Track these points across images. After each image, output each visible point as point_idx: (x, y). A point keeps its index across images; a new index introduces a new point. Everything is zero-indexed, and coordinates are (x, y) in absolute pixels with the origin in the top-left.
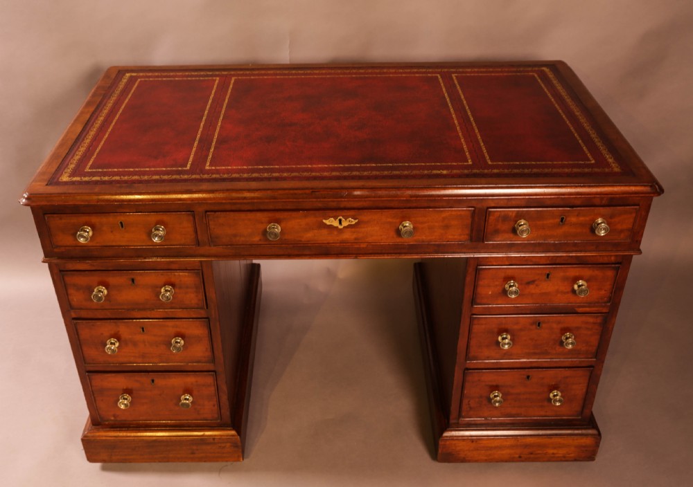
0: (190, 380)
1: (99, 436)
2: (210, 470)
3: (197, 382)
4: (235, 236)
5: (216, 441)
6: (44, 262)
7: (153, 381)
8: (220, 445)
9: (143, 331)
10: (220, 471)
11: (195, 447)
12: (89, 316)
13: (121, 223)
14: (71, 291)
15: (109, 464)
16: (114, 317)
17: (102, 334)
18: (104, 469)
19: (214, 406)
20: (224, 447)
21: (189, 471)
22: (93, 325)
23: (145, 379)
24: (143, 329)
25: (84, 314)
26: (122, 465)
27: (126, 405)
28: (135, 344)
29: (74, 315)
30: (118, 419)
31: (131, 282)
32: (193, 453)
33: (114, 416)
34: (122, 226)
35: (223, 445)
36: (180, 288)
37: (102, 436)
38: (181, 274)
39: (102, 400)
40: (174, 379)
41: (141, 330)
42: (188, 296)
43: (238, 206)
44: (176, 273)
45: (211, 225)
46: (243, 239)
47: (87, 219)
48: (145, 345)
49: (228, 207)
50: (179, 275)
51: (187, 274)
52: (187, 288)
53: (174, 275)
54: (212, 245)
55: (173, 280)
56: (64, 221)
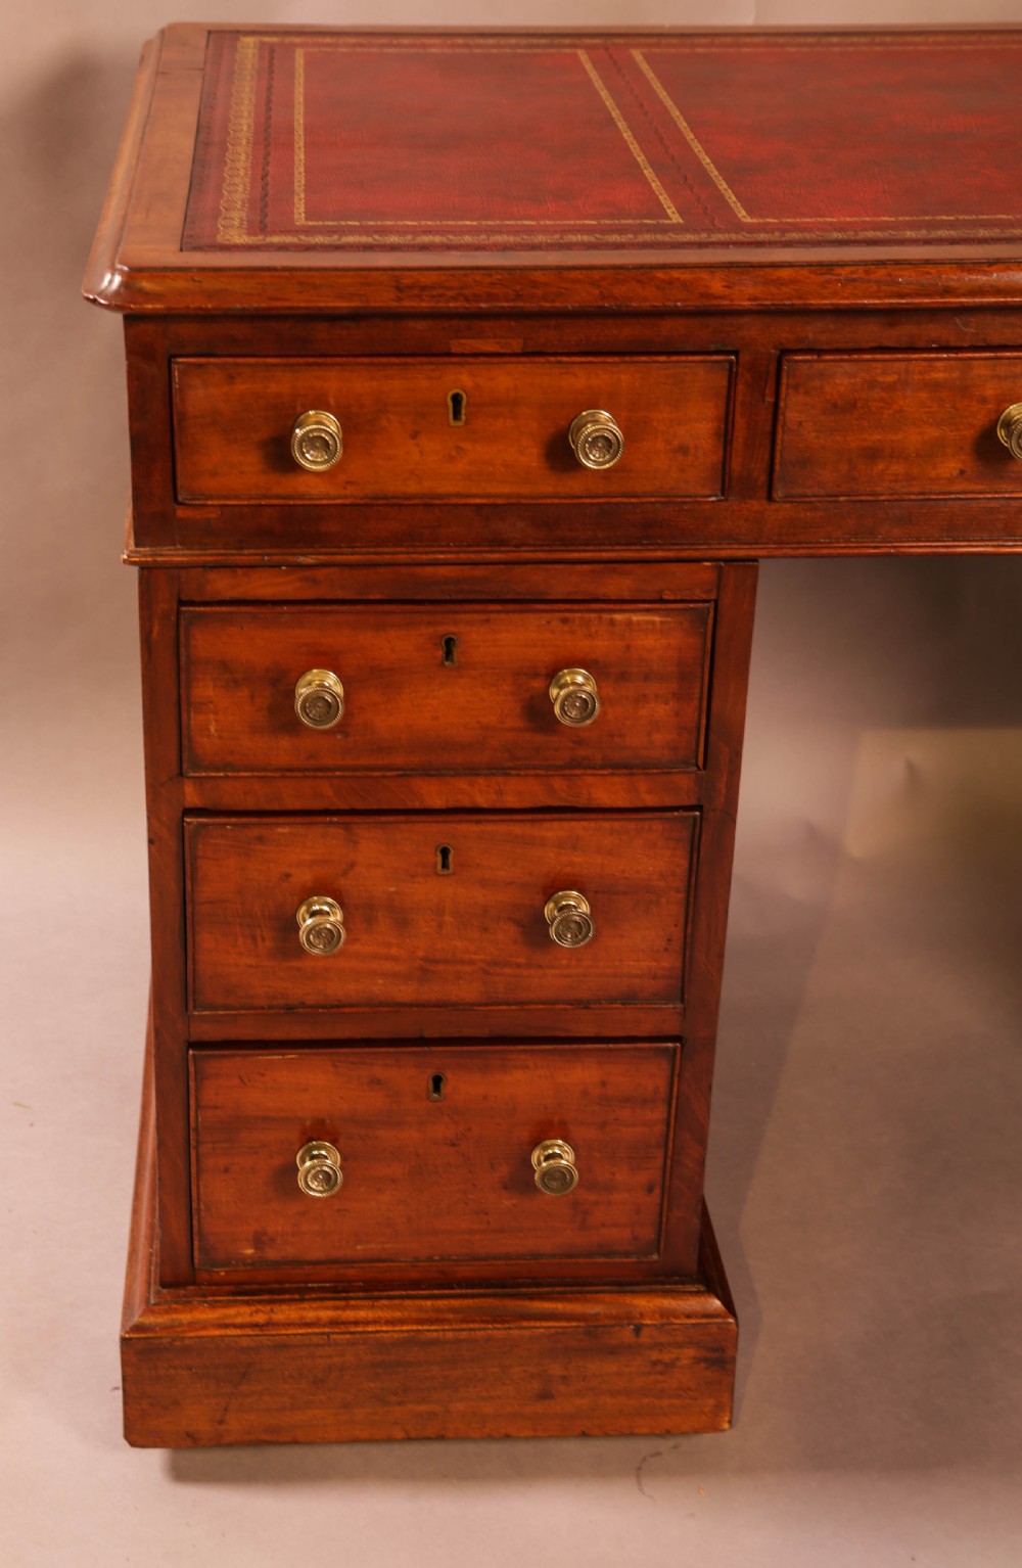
0: (581, 1074)
1: (192, 1325)
2: (600, 1471)
3: (603, 1084)
4: (872, 454)
5: (644, 1338)
6: (127, 562)
7: (437, 1082)
8: (655, 1355)
9: (445, 865)
10: (639, 1471)
11: (556, 1369)
12: (250, 804)
13: (456, 399)
14: (205, 689)
15: (199, 1457)
16: (343, 806)
17: (288, 876)
18: (180, 1474)
19: (650, 1190)
20: (672, 1365)
21: (519, 1473)
22: (261, 839)
23: (407, 1075)
24: (445, 852)
25: (233, 793)
26: (247, 1456)
27: (328, 1179)
28: (402, 921)
29: (192, 796)
30: (271, 1254)
31: (441, 653)
32: (545, 1395)
33: (258, 1240)
34: (457, 415)
35: (666, 1357)
36: (623, 677)
37: (205, 1326)
38: (635, 618)
40: (519, 1075)
41: (439, 858)
42: (643, 712)
43: (904, 332)
44: (618, 617)
45: (795, 409)
46: (898, 468)
47: (332, 381)
48: (440, 926)
49: (870, 332)
50: (629, 623)
51: (657, 619)
52: (647, 677)
53: (612, 622)
54: (779, 493)
55: (601, 645)
56: (241, 387)
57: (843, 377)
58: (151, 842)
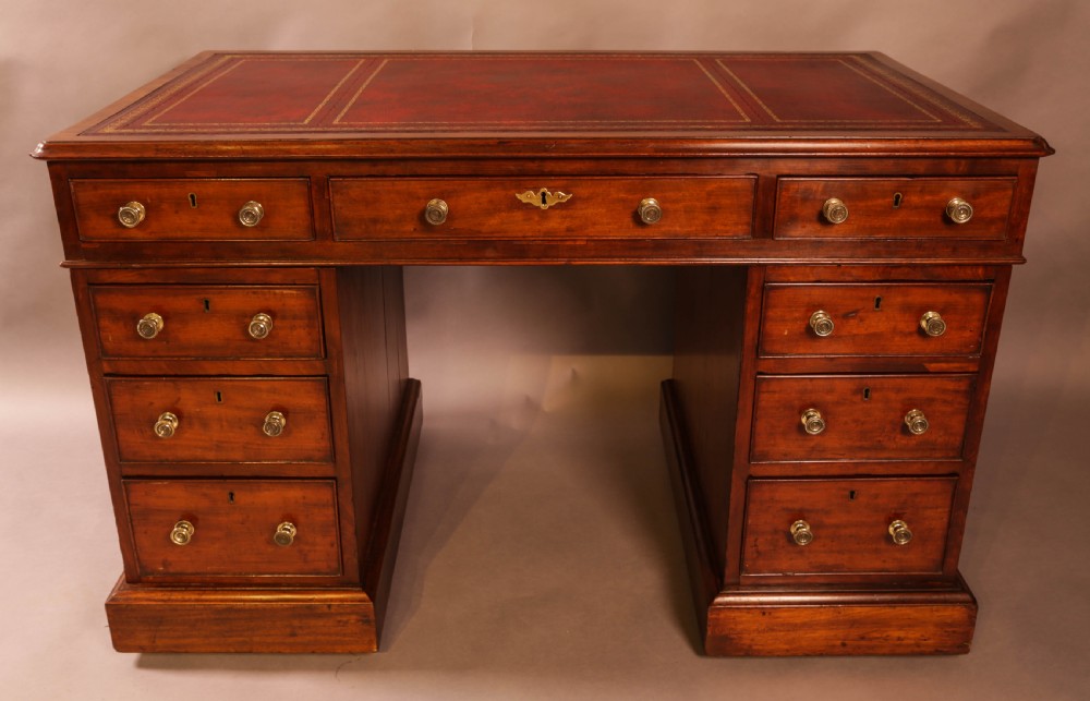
0: (294, 493)
1: (135, 599)
2: (322, 668)
3: (304, 498)
4: (375, 221)
5: (333, 610)
6: (63, 266)
7: (232, 495)
8: (339, 618)
9: (220, 399)
10: (338, 669)
11: (296, 623)
12: (131, 371)
13: (192, 196)
14: (104, 323)
15: (152, 658)
16: (172, 373)
17: (152, 403)
18: (141, 665)
19: (332, 545)
20: (346, 622)
21: (286, 668)
22: (137, 387)
23: (218, 492)
24: (219, 394)
25: (125, 366)
26: (171, 658)
27: (183, 537)
28: (205, 423)
29: (107, 368)
30: (171, 570)
31: (203, 306)
32: (293, 635)
33: (164, 563)
34: (194, 203)
35: (345, 619)
36: (284, 318)
37: (140, 599)
38: (285, 292)
39: (146, 533)
40: (267, 493)
41: (216, 397)
42: (295, 333)
43: (380, 168)
44: (277, 291)
45: (337, 202)
46: (387, 227)
47: (137, 189)
48: (222, 426)
49: (365, 168)
50: (282, 294)
51: (294, 292)
52: (295, 317)
53: (275, 294)
54: (337, 238)
55: (273, 303)
56: (100, 192)
57: (356, 188)
58: (93, 388)
